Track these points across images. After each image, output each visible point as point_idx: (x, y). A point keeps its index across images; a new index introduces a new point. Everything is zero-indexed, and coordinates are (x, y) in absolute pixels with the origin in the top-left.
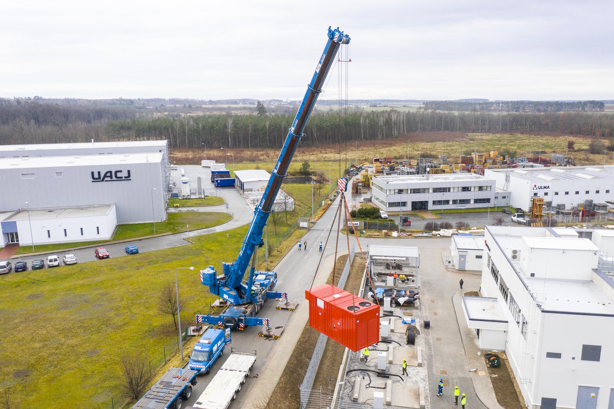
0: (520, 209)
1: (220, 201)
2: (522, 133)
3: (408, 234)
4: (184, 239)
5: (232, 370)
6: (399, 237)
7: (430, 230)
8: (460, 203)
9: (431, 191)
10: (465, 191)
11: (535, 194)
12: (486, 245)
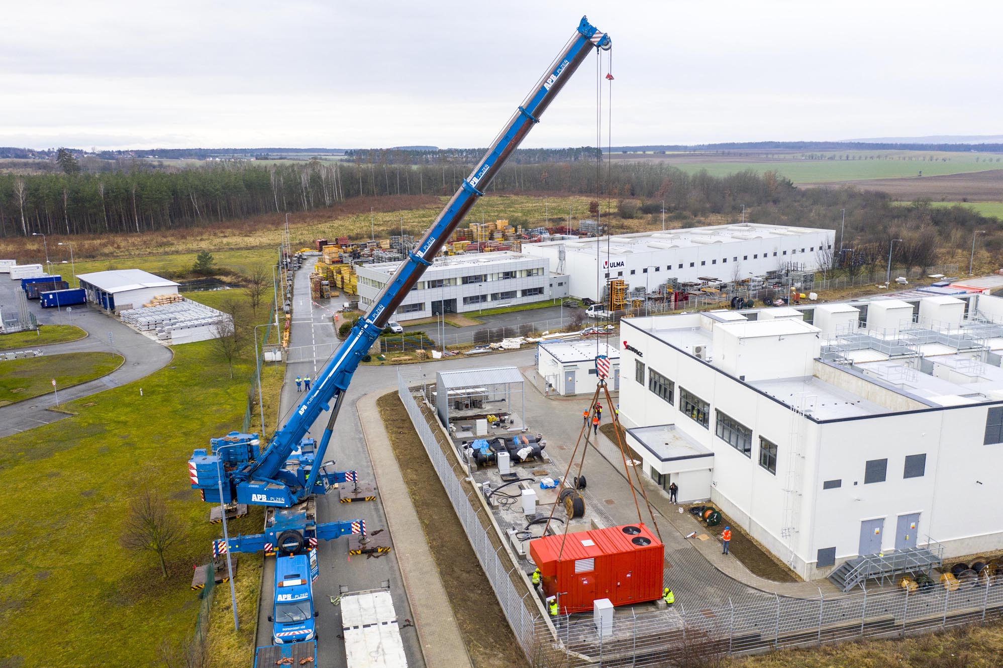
0: (588, 299)
1: (77, 334)
2: (517, 194)
3: (456, 352)
4: (46, 410)
5: (369, 626)
6: (443, 358)
7: (484, 342)
8: (502, 299)
9: (459, 282)
10: (508, 278)
11: (607, 275)
12: (628, 347)
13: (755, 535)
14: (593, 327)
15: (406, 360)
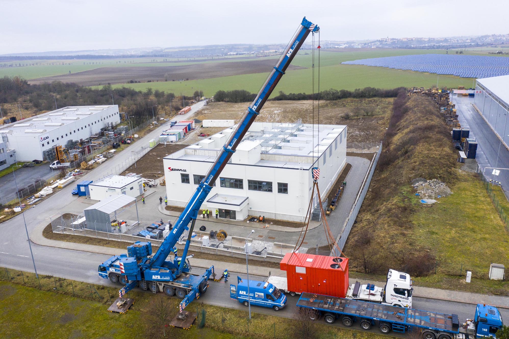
0: (36, 161)
3: (23, 205)
6: (23, 210)
7: (28, 195)
11: (43, 145)
12: (172, 170)
13: (279, 218)
14: (70, 173)
15: (3, 218)
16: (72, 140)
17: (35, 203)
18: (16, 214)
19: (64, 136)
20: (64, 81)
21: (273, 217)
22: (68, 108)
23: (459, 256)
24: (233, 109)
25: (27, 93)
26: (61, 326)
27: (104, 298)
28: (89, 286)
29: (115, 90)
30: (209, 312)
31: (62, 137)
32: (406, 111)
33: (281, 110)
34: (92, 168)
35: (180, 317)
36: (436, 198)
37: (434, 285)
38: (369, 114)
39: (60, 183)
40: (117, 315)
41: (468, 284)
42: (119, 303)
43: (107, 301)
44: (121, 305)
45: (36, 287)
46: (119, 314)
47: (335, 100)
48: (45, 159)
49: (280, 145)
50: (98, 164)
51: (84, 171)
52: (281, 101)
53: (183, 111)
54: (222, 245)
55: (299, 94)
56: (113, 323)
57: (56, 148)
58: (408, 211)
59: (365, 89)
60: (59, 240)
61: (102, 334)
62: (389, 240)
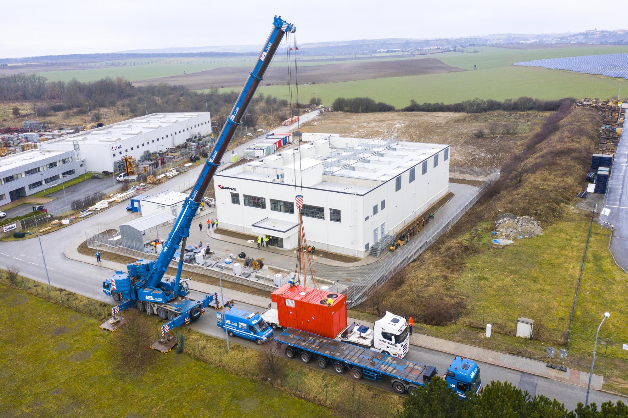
0: (104, 172)
6: (71, 223)
7: (82, 208)
8: (51, 181)
9: (23, 175)
10: (53, 167)
11: (114, 155)
12: (222, 188)
13: (332, 250)
14: (134, 186)
15: (49, 230)
16: (149, 151)
17: (86, 217)
18: (63, 226)
19: (140, 146)
20: (172, 83)
21: (325, 249)
22: (156, 115)
23: (497, 307)
24: (349, 121)
25: (129, 96)
26: (52, 338)
27: (101, 315)
28: (93, 302)
29: (222, 95)
30: (192, 338)
31: (138, 147)
32: (556, 129)
33: (405, 123)
34: (160, 183)
35: (162, 340)
36: (514, 239)
37: (447, 336)
38: (511, 131)
39: (119, 197)
40: (106, 333)
41: (486, 338)
42: (111, 321)
43: (104, 318)
44: (113, 323)
45: (45, 299)
46: (108, 332)
47: (480, 112)
48: (115, 171)
49: (353, 166)
50: (167, 178)
51: (150, 185)
52: (411, 112)
53: (287, 122)
54: (254, 274)
55: (434, 105)
56: (99, 339)
57: (126, 158)
58: (470, 251)
59: (520, 99)
60: (89, 255)
61: (85, 348)
62: (425, 282)
